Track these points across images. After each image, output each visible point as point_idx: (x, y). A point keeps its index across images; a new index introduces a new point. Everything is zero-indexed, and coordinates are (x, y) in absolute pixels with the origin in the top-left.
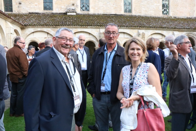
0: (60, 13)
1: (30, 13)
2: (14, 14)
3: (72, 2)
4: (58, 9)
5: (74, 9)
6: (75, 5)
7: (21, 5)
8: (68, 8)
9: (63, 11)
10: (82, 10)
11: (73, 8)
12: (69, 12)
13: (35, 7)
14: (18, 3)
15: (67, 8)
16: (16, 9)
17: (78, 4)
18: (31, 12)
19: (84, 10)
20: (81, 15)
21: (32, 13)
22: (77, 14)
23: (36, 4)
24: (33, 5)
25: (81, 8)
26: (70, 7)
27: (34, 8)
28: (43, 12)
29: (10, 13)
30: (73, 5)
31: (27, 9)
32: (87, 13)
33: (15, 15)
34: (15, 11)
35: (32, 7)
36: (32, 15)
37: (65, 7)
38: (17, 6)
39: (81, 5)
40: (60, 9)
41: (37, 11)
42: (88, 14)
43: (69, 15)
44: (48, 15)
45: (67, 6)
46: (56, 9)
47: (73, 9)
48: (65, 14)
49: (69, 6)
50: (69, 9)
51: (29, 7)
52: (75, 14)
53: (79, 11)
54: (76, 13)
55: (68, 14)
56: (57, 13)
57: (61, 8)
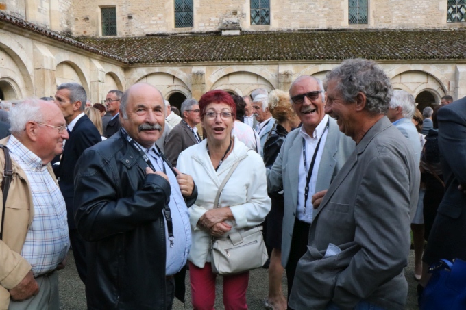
0: (207, 33)
1: (148, 35)
2: (119, 38)
3: (232, 7)
4: (203, 24)
5: (235, 21)
6: (239, 13)
7: (131, 20)
8: (224, 21)
9: (213, 28)
10: (254, 23)
11: (234, 19)
12: (225, 30)
13: (159, 22)
14: (127, 16)
15: (221, 21)
16: (122, 30)
17: (244, 12)
18: (149, 33)
19: (258, 24)
20: (252, 33)
21: (153, 35)
22: (243, 33)
23: (159, 15)
24: (154, 18)
25: (252, 19)
26: (227, 19)
27: (156, 24)
28: (173, 32)
29: (112, 37)
30: (235, 13)
31: (142, 27)
32: (264, 30)
33: (121, 41)
34: (120, 34)
35: (152, 22)
36: (152, 39)
37: (218, 19)
38: (124, 23)
39: (251, 12)
40: (207, 24)
41: (162, 30)
42: (267, 32)
43: (226, 36)
44: (184, 37)
45: (221, 16)
46: (200, 24)
47: (233, 23)
48: (218, 33)
49: (226, 17)
50: (225, 24)
51: (146, 22)
52: (237, 32)
53: (247, 25)
54: (241, 30)
55: (224, 33)
56: (201, 33)
57: (210, 22)
